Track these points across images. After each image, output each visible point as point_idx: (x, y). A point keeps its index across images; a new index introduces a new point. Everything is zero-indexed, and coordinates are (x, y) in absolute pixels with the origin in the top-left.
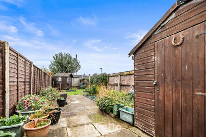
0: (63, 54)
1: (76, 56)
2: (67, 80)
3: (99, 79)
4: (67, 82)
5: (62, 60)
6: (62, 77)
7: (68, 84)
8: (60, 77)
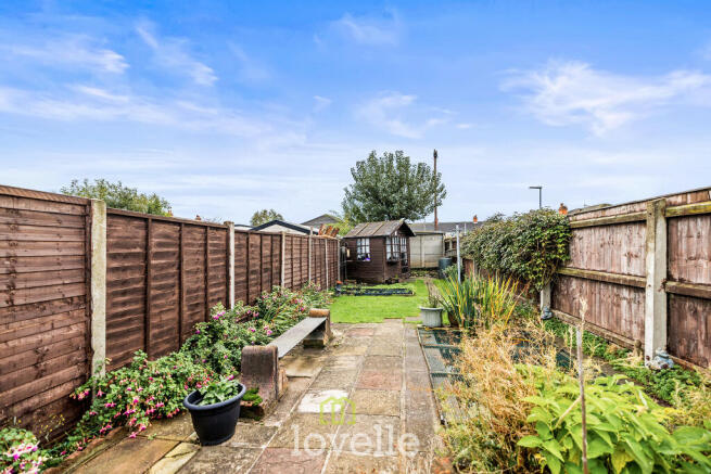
0: (379, 155)
1: (435, 155)
2: (388, 249)
3: (508, 242)
4: (389, 256)
5: (377, 177)
6: (371, 238)
7: (391, 264)
8: (365, 238)
